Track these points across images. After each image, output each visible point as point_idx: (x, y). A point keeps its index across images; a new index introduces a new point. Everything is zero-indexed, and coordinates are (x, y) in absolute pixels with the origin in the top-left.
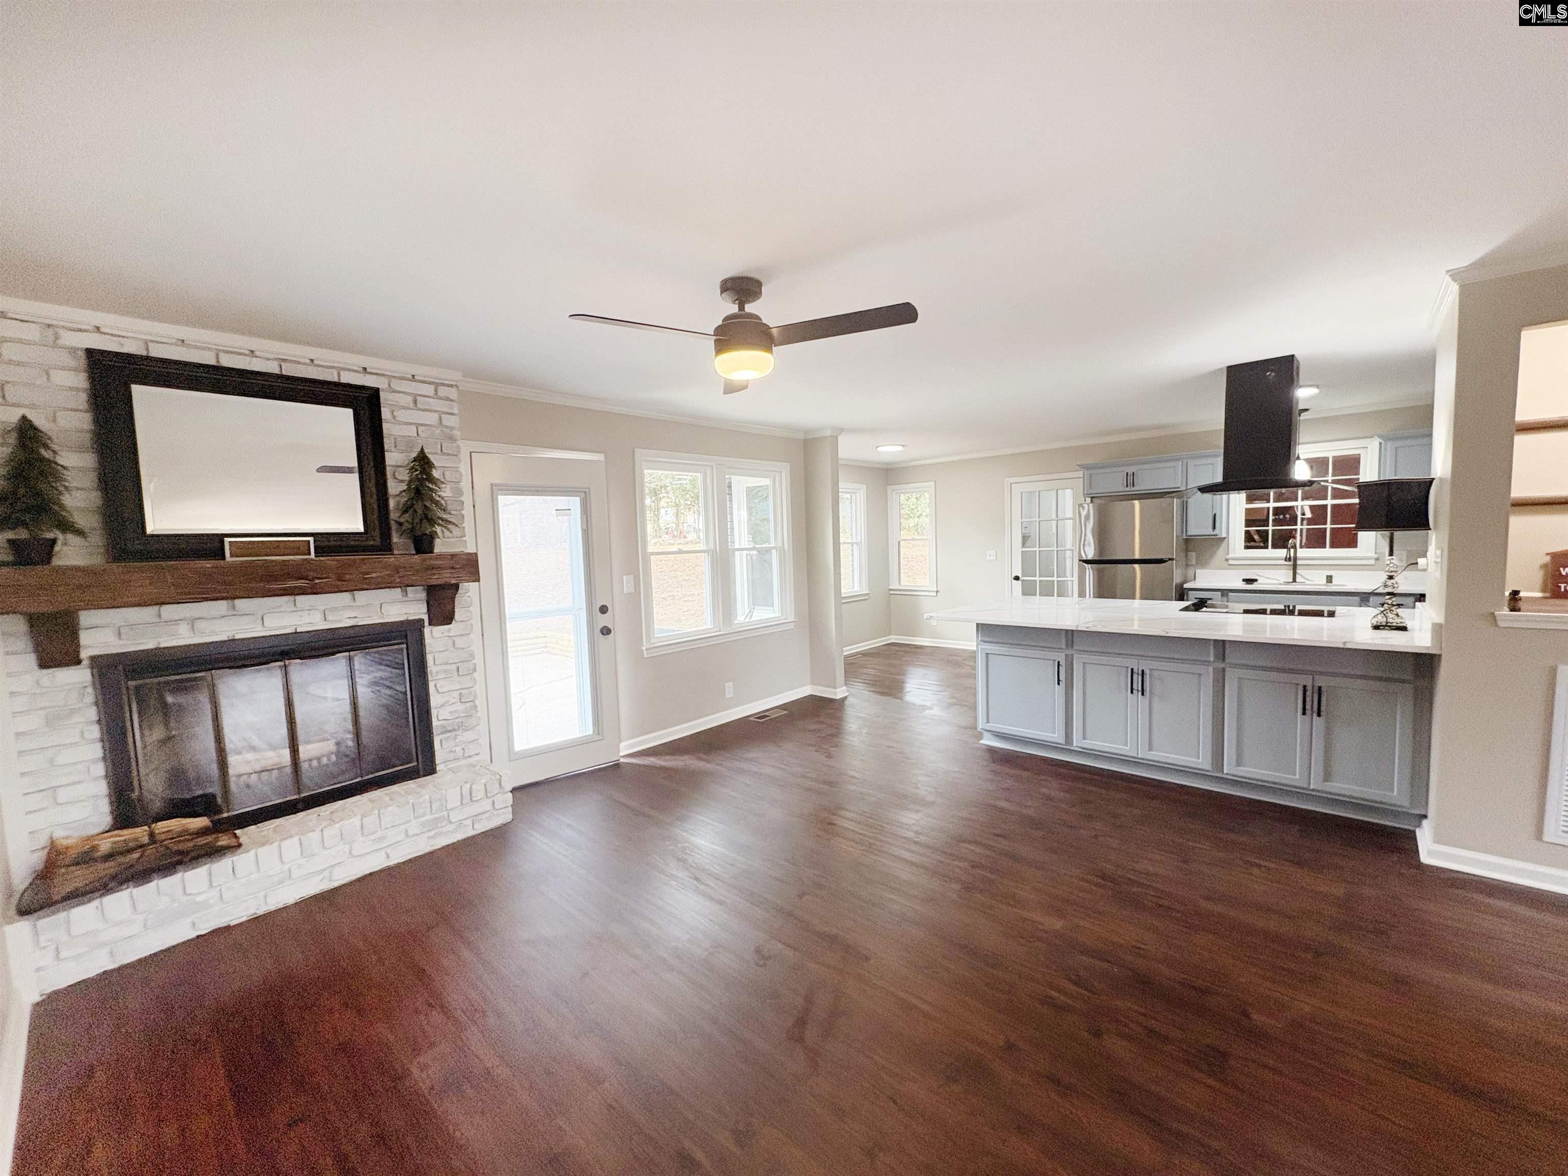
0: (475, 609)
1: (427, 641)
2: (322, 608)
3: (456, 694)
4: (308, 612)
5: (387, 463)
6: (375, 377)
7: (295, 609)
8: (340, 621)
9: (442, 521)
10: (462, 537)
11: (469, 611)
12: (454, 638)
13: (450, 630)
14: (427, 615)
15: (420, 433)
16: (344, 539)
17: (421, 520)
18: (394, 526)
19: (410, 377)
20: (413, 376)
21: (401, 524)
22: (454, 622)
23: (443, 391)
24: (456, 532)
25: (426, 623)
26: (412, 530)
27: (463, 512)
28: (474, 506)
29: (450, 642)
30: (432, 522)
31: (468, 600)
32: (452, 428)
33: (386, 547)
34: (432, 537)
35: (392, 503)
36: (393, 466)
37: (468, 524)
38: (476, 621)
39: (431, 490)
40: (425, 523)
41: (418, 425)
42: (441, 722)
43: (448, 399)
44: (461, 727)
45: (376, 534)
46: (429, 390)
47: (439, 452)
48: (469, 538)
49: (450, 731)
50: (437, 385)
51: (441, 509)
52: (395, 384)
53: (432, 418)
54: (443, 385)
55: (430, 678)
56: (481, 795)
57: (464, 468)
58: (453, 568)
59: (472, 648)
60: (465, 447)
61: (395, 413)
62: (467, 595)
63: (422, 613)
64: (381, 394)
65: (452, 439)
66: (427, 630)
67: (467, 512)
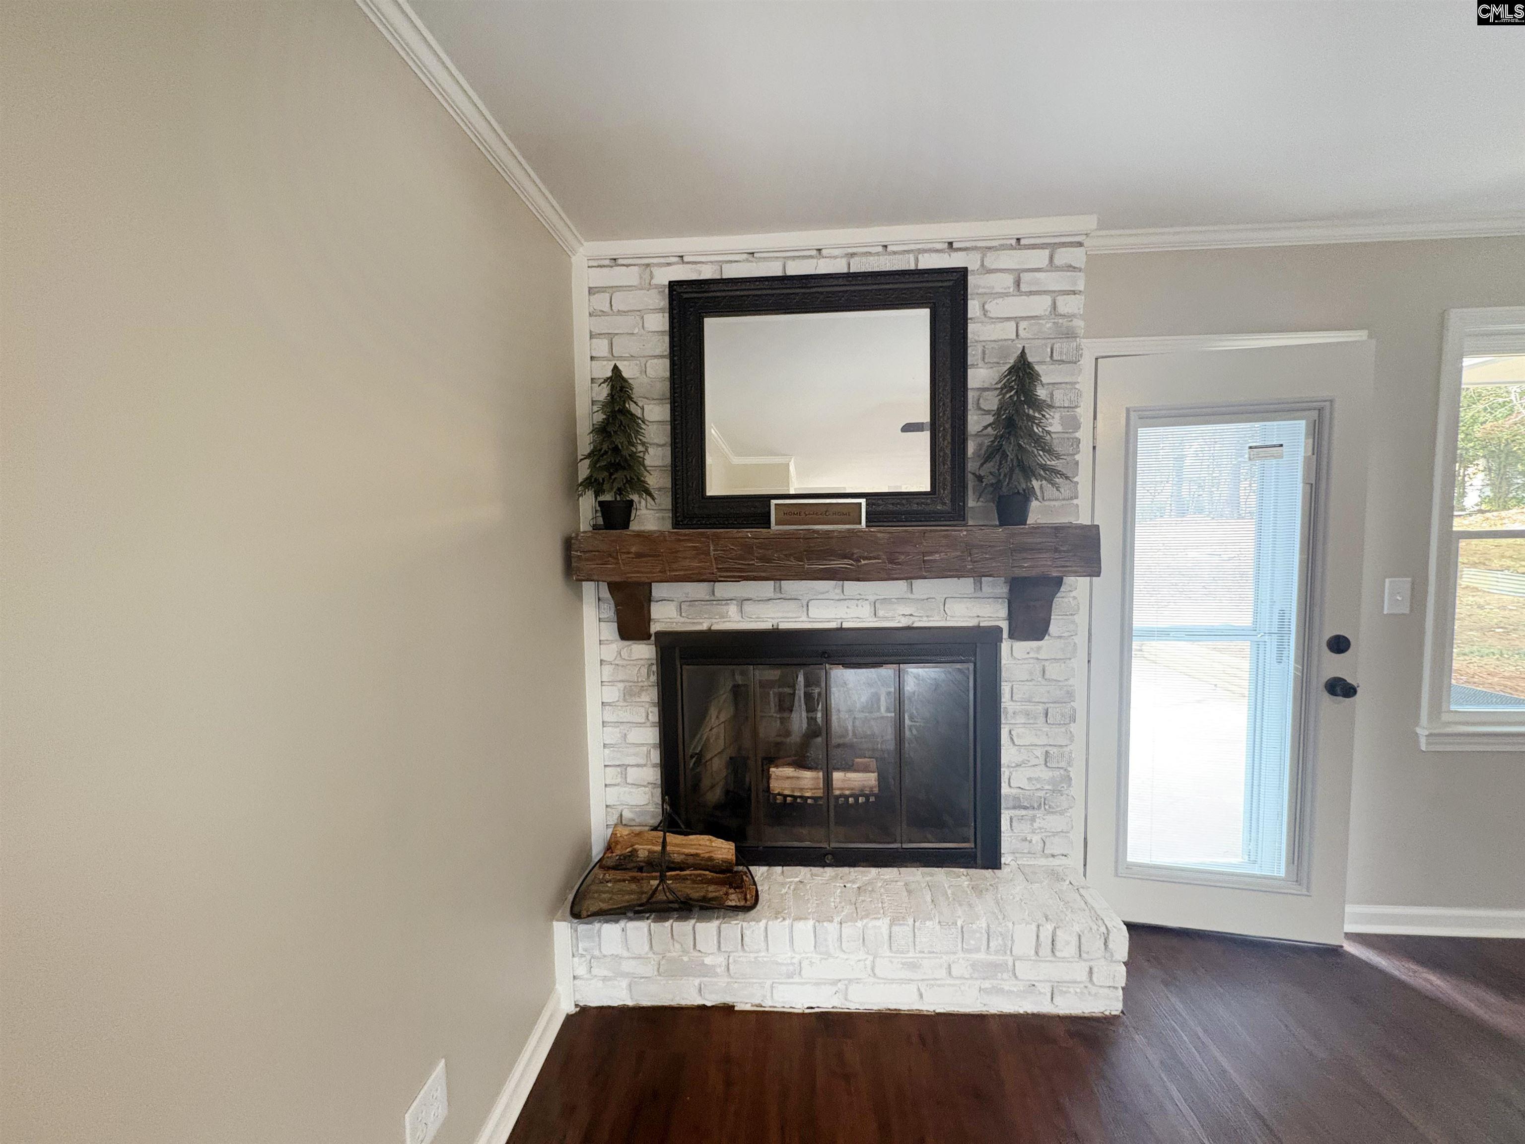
0: (1081, 619)
1: (1003, 662)
2: (872, 598)
3: (1039, 752)
4: (856, 601)
5: (969, 386)
6: (964, 253)
7: (842, 597)
8: (893, 618)
9: (1044, 470)
10: (1072, 498)
11: (1073, 622)
12: (1043, 663)
13: (1039, 649)
14: (1007, 622)
15: (1021, 332)
16: (904, 502)
17: (1012, 470)
18: (971, 483)
19: (1014, 242)
20: (1018, 240)
21: (980, 478)
22: (1047, 637)
23: (1063, 256)
24: (1066, 490)
25: (1005, 635)
26: (997, 486)
27: (1077, 457)
28: (1094, 448)
29: (1038, 668)
30: (1028, 472)
31: (1073, 603)
32: (1070, 317)
33: (958, 514)
34: (1027, 496)
35: (971, 447)
36: (978, 389)
37: (1083, 478)
38: (1081, 639)
39: (1032, 419)
40: (1018, 474)
41: (1017, 320)
42: (1014, 791)
43: (1071, 268)
44: (1043, 805)
45: (946, 494)
46: (1040, 258)
47: (1048, 359)
48: (1083, 501)
49: (1025, 808)
50: (1054, 247)
51: (1043, 450)
52: (992, 261)
53: (1040, 306)
54: (1064, 245)
55: (1003, 721)
56: (1072, 950)
57: (1085, 383)
58: (1056, 550)
59: (1070, 682)
60: (1090, 348)
61: (986, 307)
62: (1073, 594)
63: (998, 618)
64: (970, 278)
65: (1070, 335)
66: (1005, 646)
67: (1084, 457)
